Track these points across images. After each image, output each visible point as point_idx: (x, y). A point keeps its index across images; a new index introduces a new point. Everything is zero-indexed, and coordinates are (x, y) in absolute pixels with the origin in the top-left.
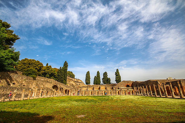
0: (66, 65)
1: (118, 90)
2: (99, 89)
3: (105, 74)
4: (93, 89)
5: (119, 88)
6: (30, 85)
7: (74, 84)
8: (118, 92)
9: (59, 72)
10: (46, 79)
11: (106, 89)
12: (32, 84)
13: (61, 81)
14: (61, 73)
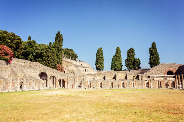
0: (59, 38)
1: (148, 80)
2: (115, 78)
3: (131, 52)
4: (104, 78)
5: (149, 77)
6: (3, 72)
7: (75, 69)
8: (148, 83)
9: (48, 51)
10: (28, 63)
11: (126, 77)
12: (6, 70)
13: (53, 66)
14: (51, 52)
